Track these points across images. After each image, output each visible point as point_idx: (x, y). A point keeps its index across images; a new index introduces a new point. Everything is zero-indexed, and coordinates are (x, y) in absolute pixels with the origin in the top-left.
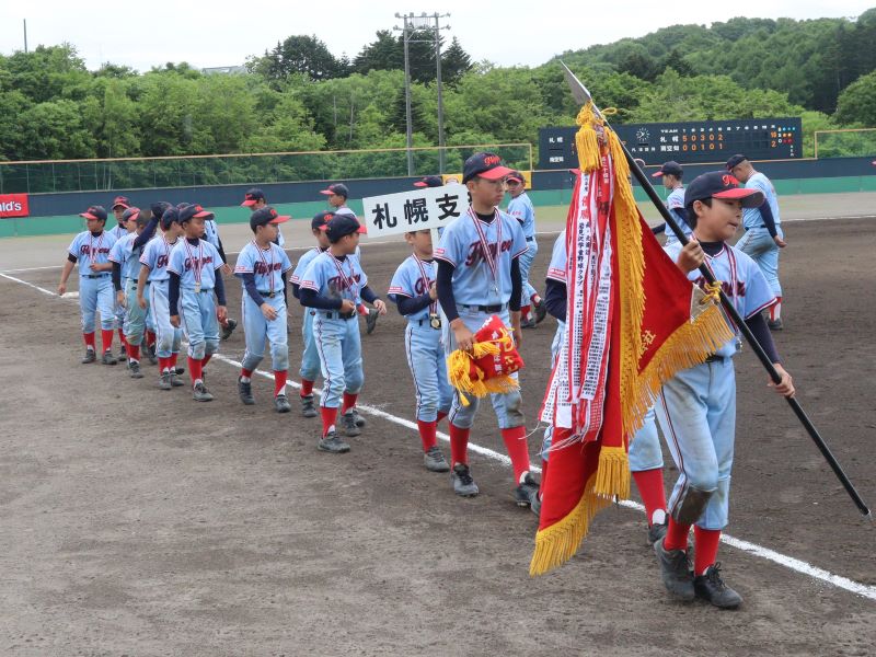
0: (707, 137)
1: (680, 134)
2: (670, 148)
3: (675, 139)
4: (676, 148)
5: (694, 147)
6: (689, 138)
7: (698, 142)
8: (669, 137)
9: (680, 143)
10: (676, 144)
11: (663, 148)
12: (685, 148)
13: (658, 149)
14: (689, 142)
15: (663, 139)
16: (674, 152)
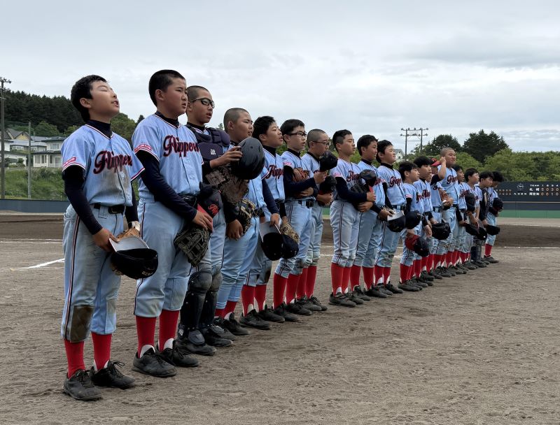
0: (555, 189)
1: (540, 187)
2: (534, 194)
3: (538, 189)
4: (538, 194)
5: (547, 194)
6: (545, 189)
7: (550, 192)
8: (534, 188)
9: (540, 192)
10: (538, 192)
11: (531, 194)
12: (542, 194)
13: (528, 194)
14: (545, 192)
15: (531, 189)
16: (536, 196)
